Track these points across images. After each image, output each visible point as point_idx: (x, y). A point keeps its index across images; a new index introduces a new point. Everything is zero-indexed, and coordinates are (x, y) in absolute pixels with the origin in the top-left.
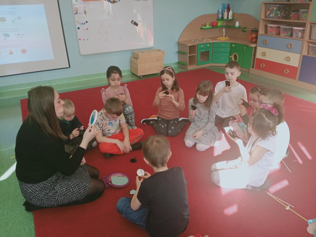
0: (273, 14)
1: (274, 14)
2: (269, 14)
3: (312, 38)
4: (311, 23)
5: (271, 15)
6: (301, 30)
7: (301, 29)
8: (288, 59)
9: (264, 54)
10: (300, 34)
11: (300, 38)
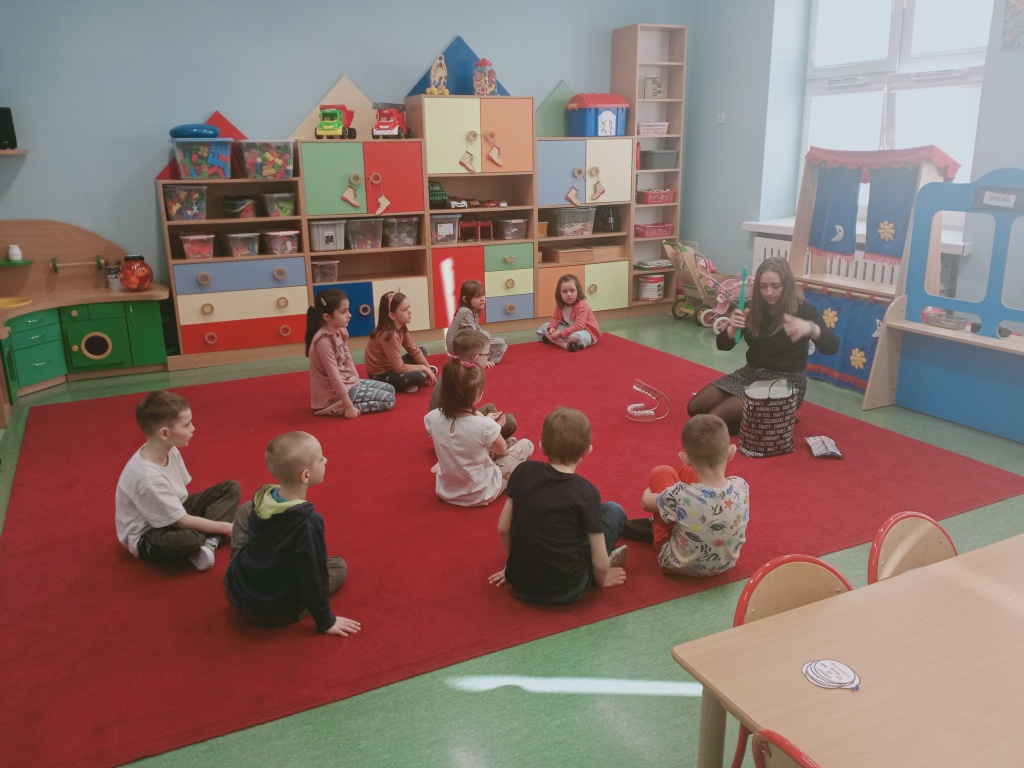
0: (192, 209)
1: (195, 208)
2: (180, 211)
3: (317, 248)
4: (309, 220)
5: (189, 213)
6: (290, 236)
7: (292, 233)
8: (282, 303)
9: (207, 310)
10: (289, 245)
11: (293, 251)
